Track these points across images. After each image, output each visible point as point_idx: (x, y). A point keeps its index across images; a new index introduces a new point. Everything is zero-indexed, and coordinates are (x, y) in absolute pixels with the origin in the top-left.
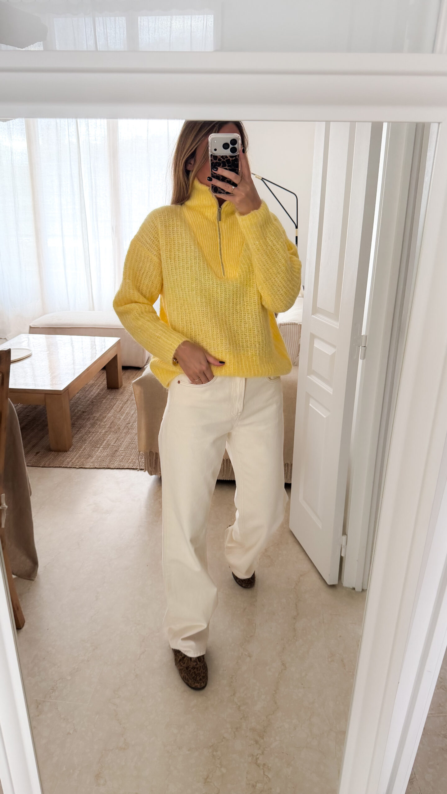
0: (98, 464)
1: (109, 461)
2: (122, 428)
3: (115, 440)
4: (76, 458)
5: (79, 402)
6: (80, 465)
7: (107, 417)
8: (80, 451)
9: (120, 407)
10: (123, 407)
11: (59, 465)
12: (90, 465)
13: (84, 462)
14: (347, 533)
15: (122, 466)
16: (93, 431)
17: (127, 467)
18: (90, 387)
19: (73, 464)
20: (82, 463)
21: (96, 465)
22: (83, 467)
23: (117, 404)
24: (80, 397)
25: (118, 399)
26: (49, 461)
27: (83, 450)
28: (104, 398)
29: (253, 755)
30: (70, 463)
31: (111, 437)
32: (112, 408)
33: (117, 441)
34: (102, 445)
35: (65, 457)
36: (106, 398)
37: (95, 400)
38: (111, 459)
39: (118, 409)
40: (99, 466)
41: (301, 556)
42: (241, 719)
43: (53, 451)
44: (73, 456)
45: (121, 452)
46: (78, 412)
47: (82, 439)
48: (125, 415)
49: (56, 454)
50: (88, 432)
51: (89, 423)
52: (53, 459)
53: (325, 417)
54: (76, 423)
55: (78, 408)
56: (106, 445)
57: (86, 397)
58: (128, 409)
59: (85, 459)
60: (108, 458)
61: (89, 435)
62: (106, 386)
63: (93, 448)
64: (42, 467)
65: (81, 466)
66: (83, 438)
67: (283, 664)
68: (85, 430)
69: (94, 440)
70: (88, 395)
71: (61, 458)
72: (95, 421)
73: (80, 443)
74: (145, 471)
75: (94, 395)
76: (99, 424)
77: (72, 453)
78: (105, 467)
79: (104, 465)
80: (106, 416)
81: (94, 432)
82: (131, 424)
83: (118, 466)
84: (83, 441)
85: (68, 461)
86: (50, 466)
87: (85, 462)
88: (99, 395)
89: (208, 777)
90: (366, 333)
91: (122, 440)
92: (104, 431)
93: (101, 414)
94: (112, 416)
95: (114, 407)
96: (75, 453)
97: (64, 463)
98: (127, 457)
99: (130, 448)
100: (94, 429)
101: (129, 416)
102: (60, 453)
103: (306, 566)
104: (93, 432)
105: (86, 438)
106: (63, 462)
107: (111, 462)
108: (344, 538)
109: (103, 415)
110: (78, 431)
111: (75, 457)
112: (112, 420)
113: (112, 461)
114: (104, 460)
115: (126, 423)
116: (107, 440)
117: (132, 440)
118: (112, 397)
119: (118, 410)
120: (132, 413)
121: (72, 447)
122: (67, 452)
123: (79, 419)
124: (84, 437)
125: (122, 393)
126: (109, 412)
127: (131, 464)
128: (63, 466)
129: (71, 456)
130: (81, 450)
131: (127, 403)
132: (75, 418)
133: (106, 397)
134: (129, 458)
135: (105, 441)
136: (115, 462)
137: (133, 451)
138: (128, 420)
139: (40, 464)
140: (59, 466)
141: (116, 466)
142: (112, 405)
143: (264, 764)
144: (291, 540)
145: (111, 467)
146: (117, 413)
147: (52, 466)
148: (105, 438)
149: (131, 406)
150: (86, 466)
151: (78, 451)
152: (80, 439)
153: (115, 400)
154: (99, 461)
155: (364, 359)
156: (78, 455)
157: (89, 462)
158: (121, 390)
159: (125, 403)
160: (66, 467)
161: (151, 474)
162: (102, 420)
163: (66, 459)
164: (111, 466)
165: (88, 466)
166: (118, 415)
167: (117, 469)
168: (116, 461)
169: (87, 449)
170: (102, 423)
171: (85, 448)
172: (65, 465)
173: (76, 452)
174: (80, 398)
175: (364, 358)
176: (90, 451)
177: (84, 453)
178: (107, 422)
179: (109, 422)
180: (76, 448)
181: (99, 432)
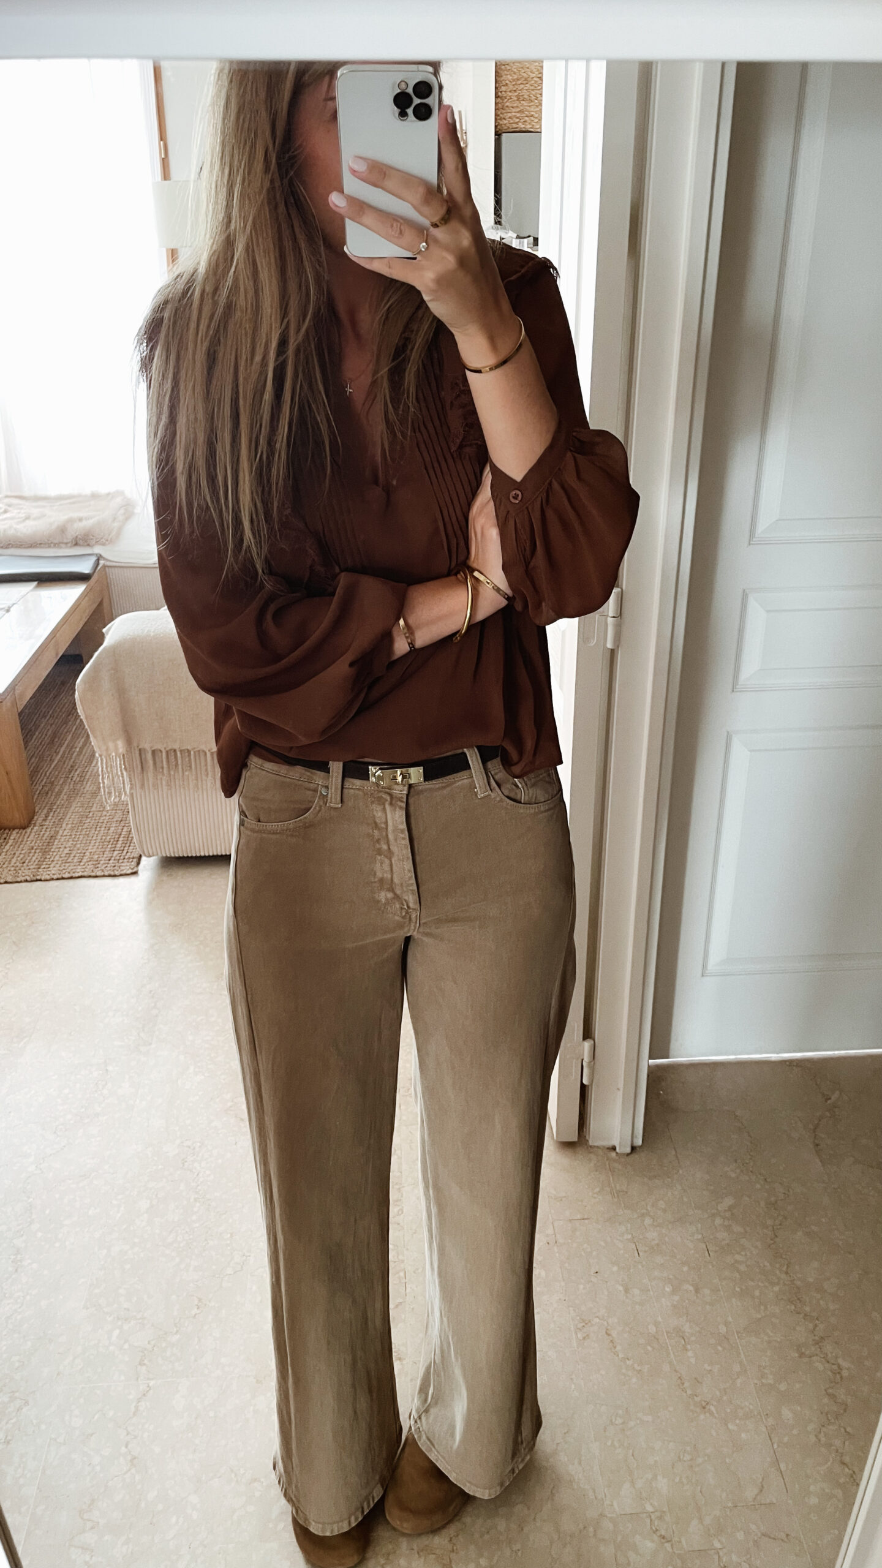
14: (593, 1034)
107: (43, 867)
108: (588, 1043)
136: (52, 866)
168: (53, 861)
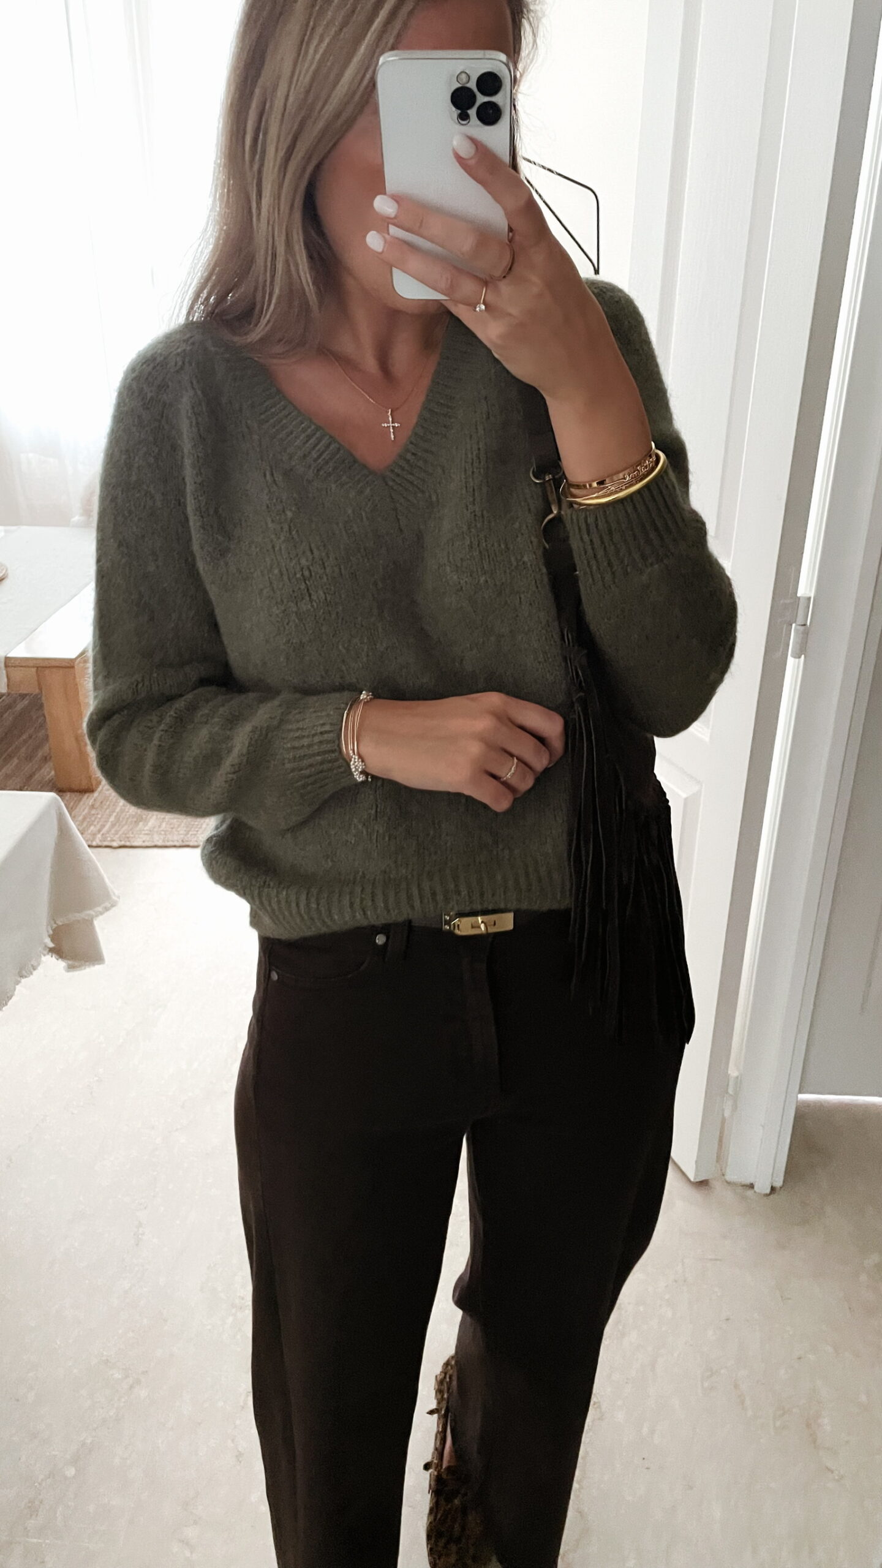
8: (117, 807)
12: (144, 839)
19: (104, 839)
20: (124, 836)
22: (128, 844)
35: (85, 822)
65: (123, 843)
77: (101, 814)
78: (179, 844)
85: (94, 832)
87: (130, 833)
90: (808, 593)
96: (106, 814)
114: (172, 828)
129: (98, 820)
151: (114, 808)
155: (802, 656)
157: (140, 834)
165: (139, 841)
173: (108, 811)
175: (801, 653)
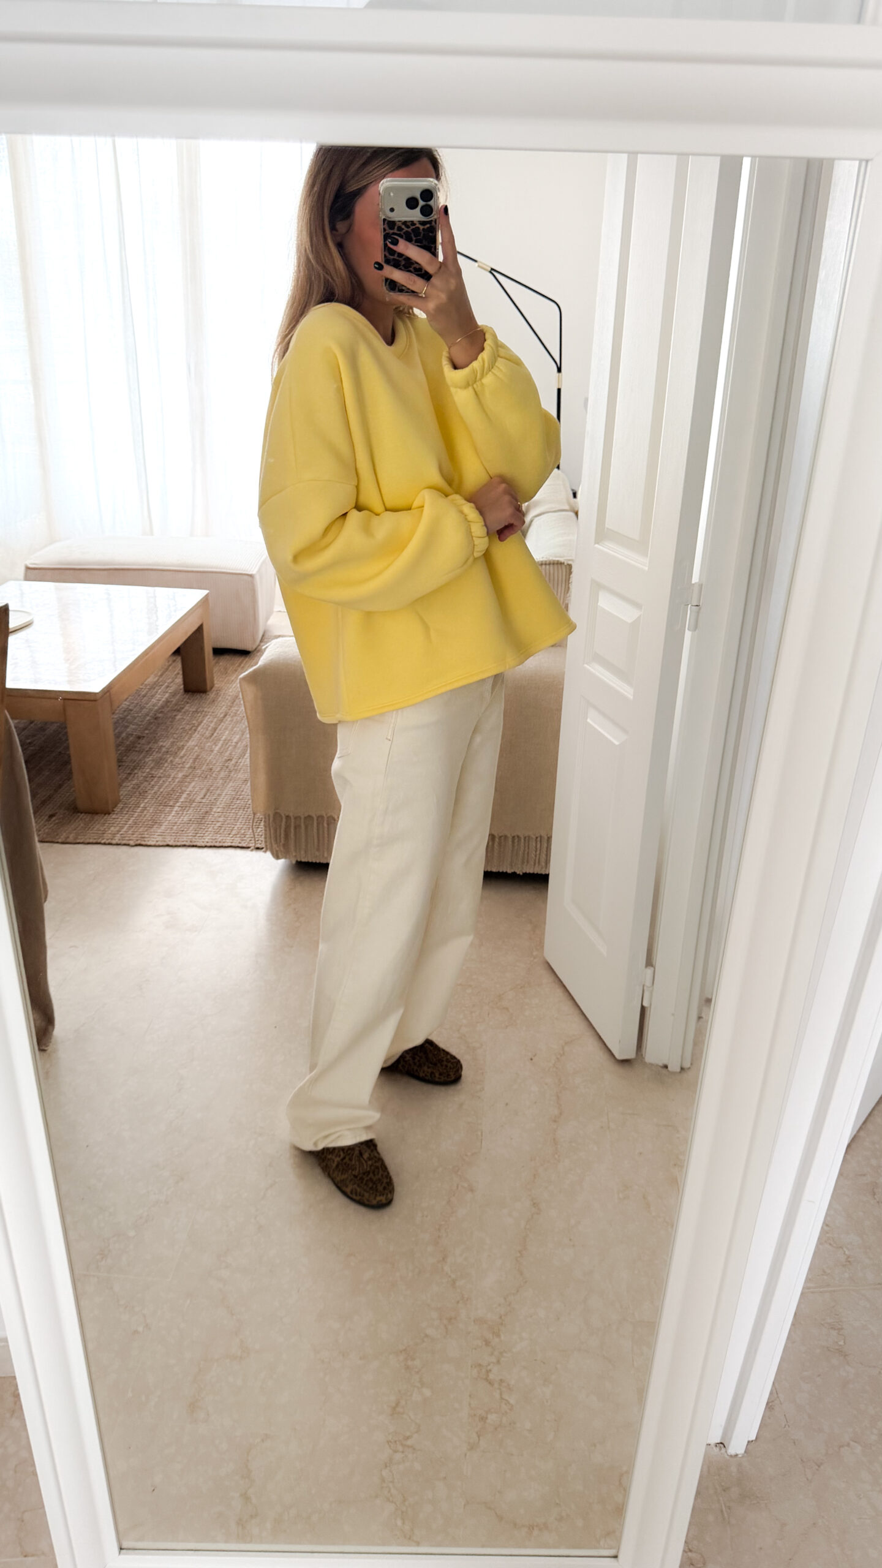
0: (172, 837)
1: (193, 832)
2: (217, 770)
3: (204, 791)
4: (127, 826)
5: (129, 717)
6: (137, 840)
7: (186, 748)
8: (135, 812)
9: (210, 728)
10: (217, 728)
11: (95, 839)
12: (157, 839)
13: (142, 834)
14: (654, 964)
15: (220, 842)
16: (160, 774)
17: (229, 844)
18: (150, 689)
19: (123, 838)
20: (140, 836)
21: (169, 839)
22: (143, 843)
23: (205, 722)
24: (130, 708)
25: (206, 712)
26: (75, 832)
27: (142, 812)
28: (179, 711)
29: (480, 1365)
30: (118, 835)
31: (195, 787)
32: (195, 730)
33: (208, 794)
34: (178, 802)
35: (107, 825)
36: (183, 710)
37: (160, 715)
38: (198, 829)
39: (207, 732)
40: (175, 841)
41: (567, 1007)
42: (458, 1302)
43: (82, 813)
44: (122, 822)
45: (216, 816)
46: (127, 738)
47: (139, 790)
48: (222, 745)
49: (88, 817)
50: (150, 776)
51: (150, 759)
52: (82, 827)
53: (617, 743)
54: (125, 758)
55: (128, 730)
56: (186, 802)
57: (141, 709)
58: (227, 732)
59: (146, 829)
60: (191, 826)
61: (153, 783)
62: (182, 687)
63: (162, 807)
64: (63, 843)
66: (140, 788)
67: (534, 1204)
68: (144, 773)
69: (162, 792)
70: (147, 704)
71: (97, 827)
72: (163, 755)
73: (135, 797)
74: (265, 852)
75: (159, 705)
76: (171, 761)
77: (121, 817)
78: (187, 844)
79: (184, 840)
80: (183, 746)
81: (162, 776)
82: (233, 762)
83: (212, 842)
84: (140, 794)
85: (113, 832)
86: (78, 841)
87: (146, 833)
88: (169, 704)
89: (397, 1404)
90: (700, 579)
91: (218, 792)
92: (180, 775)
93: (174, 742)
94: (196, 746)
95: (199, 728)
96: (125, 817)
97: (105, 835)
98: (229, 826)
99: (235, 807)
100: (161, 771)
101: (230, 746)
102: (96, 817)
103: (575, 1026)
104: (160, 777)
105: (146, 787)
106: (104, 833)
107: (198, 835)
108: (649, 971)
109: (178, 744)
110: (130, 774)
111: (126, 824)
112: (196, 754)
113: (200, 832)
114: (183, 831)
115: (223, 760)
116: (187, 793)
117: (238, 791)
118: (194, 710)
119: (207, 734)
120: (235, 740)
121: (119, 805)
122: (109, 814)
123: (130, 750)
124: (142, 786)
125: (213, 701)
126: (189, 739)
127: (236, 837)
128: (103, 842)
129: (118, 823)
130: (138, 811)
131: (224, 720)
132: (123, 748)
133: (183, 708)
134: (233, 826)
135: (183, 793)
136: (205, 835)
137: (240, 814)
138: (228, 752)
139: (57, 837)
140: (95, 841)
141: (207, 842)
142: (194, 724)
143: (501, 1380)
144: (547, 978)
145: (199, 844)
146: (205, 740)
147: (81, 841)
148: (183, 788)
149: (233, 728)
150: (148, 841)
151: (133, 813)
152: (135, 790)
153: (199, 715)
154: (173, 831)
155: (695, 630)
156: (131, 821)
157: (154, 835)
158: (212, 695)
159: (221, 721)
160: (110, 844)
161: (277, 857)
162: (176, 753)
163: (109, 828)
164: (198, 842)
165: (153, 841)
166: (209, 744)
167: (211, 847)
169: (149, 810)
170: (177, 759)
171: (145, 808)
172: (107, 840)
173: (127, 815)
174: (131, 710)
175: (695, 627)
176: (156, 813)
177: (144, 817)
178: (185, 758)
179: (190, 757)
180: (127, 807)
181: (172, 776)
